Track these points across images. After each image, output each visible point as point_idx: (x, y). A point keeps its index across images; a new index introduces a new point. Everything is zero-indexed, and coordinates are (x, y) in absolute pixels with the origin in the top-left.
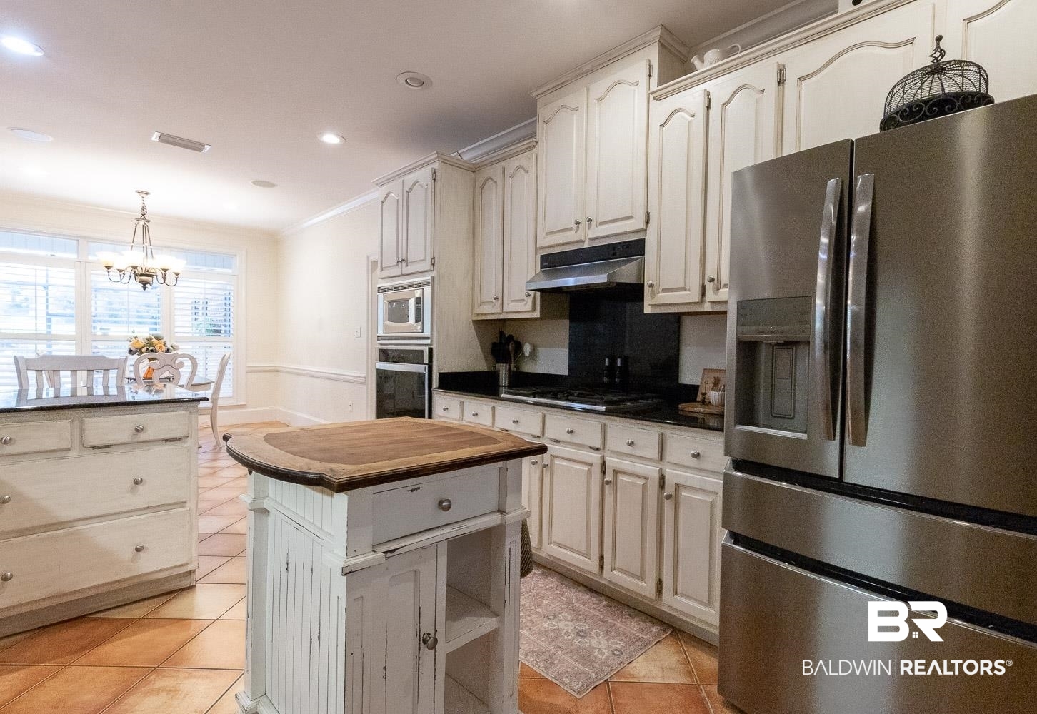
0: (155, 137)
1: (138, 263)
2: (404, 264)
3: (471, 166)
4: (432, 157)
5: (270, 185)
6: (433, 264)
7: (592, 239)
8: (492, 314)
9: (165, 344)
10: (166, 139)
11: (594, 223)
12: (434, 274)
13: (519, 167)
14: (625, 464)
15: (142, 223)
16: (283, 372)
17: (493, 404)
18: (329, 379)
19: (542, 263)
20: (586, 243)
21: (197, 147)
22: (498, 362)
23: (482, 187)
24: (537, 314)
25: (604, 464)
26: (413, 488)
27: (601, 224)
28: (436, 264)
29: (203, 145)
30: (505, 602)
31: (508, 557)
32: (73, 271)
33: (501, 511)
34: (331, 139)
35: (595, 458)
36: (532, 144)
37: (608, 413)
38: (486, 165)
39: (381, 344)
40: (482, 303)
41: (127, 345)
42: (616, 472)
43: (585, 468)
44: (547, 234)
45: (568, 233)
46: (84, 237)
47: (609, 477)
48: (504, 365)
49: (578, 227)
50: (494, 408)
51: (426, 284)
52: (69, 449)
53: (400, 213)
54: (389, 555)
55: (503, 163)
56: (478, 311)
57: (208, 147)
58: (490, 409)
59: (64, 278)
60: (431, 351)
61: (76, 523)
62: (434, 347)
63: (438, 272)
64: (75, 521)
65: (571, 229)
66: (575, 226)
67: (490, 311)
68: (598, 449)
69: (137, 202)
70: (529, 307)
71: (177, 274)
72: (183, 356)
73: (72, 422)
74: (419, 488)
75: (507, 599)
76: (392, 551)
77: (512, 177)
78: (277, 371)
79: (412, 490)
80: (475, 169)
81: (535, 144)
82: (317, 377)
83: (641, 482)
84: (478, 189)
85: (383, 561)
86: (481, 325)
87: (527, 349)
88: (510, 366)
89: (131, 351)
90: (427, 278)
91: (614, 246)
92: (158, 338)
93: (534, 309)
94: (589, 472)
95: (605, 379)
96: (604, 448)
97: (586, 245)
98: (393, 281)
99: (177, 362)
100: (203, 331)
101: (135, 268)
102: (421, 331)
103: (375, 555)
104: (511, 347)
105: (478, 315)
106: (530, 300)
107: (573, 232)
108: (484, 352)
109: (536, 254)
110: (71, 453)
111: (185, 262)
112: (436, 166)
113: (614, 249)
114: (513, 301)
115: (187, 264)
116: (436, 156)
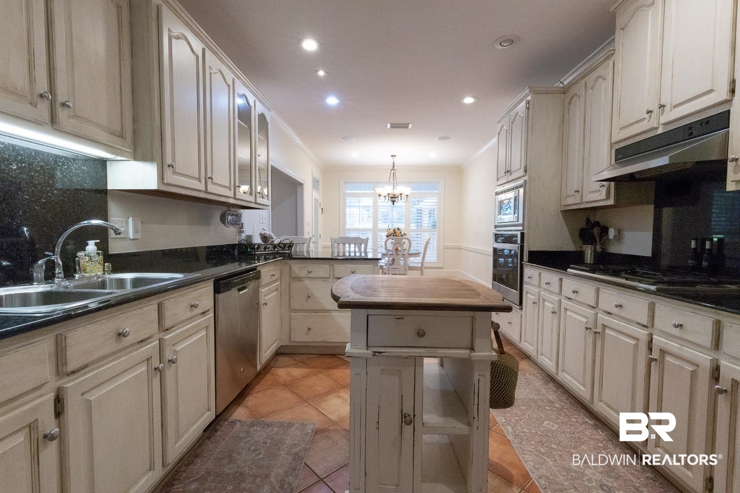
0: (389, 126)
1: (391, 192)
2: (509, 174)
3: (562, 89)
4: (526, 92)
5: (447, 138)
6: (526, 171)
7: (665, 124)
8: (574, 204)
9: (401, 233)
10: (393, 126)
11: (667, 109)
12: (526, 178)
13: (598, 77)
14: (673, 346)
15: (393, 171)
16: (463, 249)
17: (561, 277)
18: (484, 254)
19: (616, 156)
20: (659, 129)
21: (405, 126)
22: (584, 244)
23: (570, 103)
24: (611, 202)
25: (651, 342)
26: (399, 317)
27: (675, 107)
28: (528, 171)
29: (408, 125)
30: (474, 418)
31: (477, 385)
32: (372, 198)
33: (472, 349)
34: (469, 100)
35: (643, 333)
36: (610, 53)
37: (658, 293)
38: (573, 84)
39: (497, 231)
40: (567, 197)
41: (386, 234)
42: (663, 352)
43: (632, 342)
44: (621, 129)
45: (641, 124)
46: (376, 182)
47: (655, 355)
48: (590, 246)
49: (650, 117)
50: (561, 280)
51: (521, 186)
52: (329, 278)
53: (508, 138)
54: (377, 354)
55: (585, 79)
56: (564, 203)
57: (410, 126)
58: (558, 280)
59: (369, 201)
60: (522, 234)
61: (332, 312)
62: (525, 232)
63: (529, 177)
64: (330, 310)
65: (644, 119)
66: (647, 116)
67: (573, 202)
68: (646, 326)
69: (391, 160)
70: (603, 196)
71: (407, 196)
72: (405, 238)
73: (330, 266)
74: (403, 318)
75: (475, 415)
76: (380, 353)
77: (592, 88)
78: (460, 248)
79: (398, 319)
80: (565, 91)
81: (612, 52)
82: (478, 253)
83: (690, 368)
84: (566, 106)
85: (371, 356)
86: (569, 214)
87: (612, 233)
88: (595, 246)
89: (387, 236)
90: (521, 182)
91: (690, 127)
92: (398, 229)
93: (608, 196)
94: (636, 347)
95: (690, 262)
96: (653, 327)
97: (660, 131)
98: (504, 186)
99: (403, 241)
100: (431, 226)
101: (389, 194)
102: (516, 220)
103: (366, 351)
104: (596, 231)
105: (565, 206)
106: (604, 190)
107: (646, 122)
108: (572, 235)
109: (611, 149)
110: (330, 280)
111: (410, 189)
112: (529, 98)
113: (690, 128)
114: (591, 192)
115: (412, 190)
116: (528, 90)
